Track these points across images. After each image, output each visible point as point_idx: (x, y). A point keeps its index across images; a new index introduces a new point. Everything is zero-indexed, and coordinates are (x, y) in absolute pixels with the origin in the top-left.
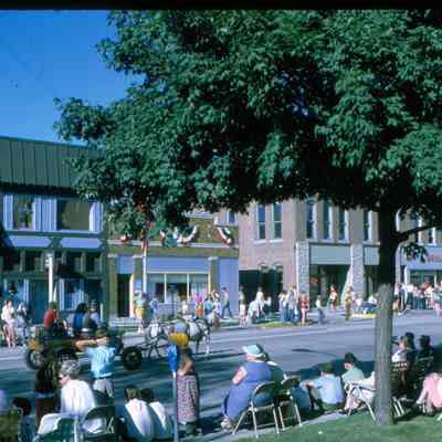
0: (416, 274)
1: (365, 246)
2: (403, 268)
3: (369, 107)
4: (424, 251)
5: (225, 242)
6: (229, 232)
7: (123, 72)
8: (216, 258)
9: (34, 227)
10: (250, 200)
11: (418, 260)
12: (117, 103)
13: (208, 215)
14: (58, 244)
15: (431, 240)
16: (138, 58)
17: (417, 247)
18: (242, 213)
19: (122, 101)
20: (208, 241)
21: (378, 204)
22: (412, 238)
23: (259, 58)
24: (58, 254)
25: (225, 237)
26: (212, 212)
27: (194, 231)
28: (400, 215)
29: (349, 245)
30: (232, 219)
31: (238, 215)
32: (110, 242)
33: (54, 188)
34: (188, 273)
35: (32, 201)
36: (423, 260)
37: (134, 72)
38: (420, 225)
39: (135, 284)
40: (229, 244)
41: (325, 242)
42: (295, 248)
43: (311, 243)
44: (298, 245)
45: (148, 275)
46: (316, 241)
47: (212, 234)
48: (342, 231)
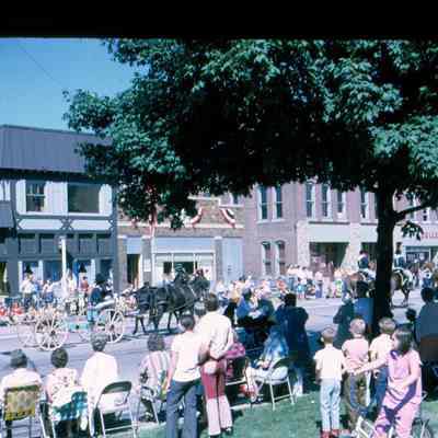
0: (412, 251)
1: (363, 224)
2: (399, 244)
3: (367, 94)
4: (420, 230)
5: (228, 222)
6: (232, 213)
7: (128, 64)
8: (220, 238)
9: (45, 211)
11: (414, 237)
12: (123, 94)
13: (213, 198)
14: (69, 226)
15: (425, 218)
16: (142, 49)
17: (413, 225)
18: (245, 196)
19: (127, 91)
20: (212, 222)
21: (376, 186)
22: (408, 216)
23: (259, 50)
24: (70, 236)
25: (229, 218)
26: (216, 195)
27: (199, 213)
28: (397, 195)
29: (348, 224)
30: (236, 202)
31: (241, 198)
32: (119, 224)
33: (64, 173)
34: (194, 252)
35: (44, 184)
36: (418, 238)
37: (138, 64)
38: (415, 205)
40: (233, 225)
41: (324, 220)
42: (295, 227)
43: (311, 223)
44: (298, 225)
45: (157, 255)
46: (316, 220)
47: (217, 215)
48: (340, 210)
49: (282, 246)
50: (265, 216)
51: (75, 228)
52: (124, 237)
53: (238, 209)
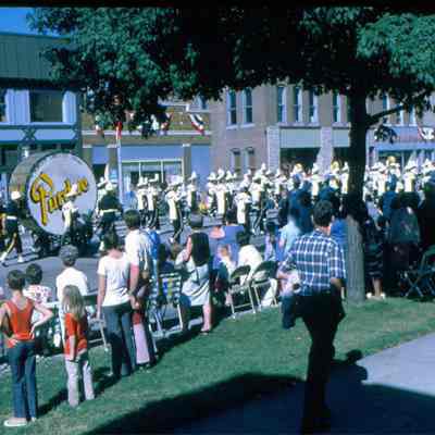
0: (384, 155)
1: (334, 128)
2: (371, 149)
4: (394, 134)
5: (197, 128)
6: (200, 119)
8: (188, 145)
9: (7, 120)
10: (223, 86)
11: (387, 141)
13: (181, 103)
14: (32, 135)
15: (398, 121)
17: (386, 129)
18: (216, 100)
20: (181, 129)
22: (381, 120)
24: (33, 147)
25: (197, 124)
26: (185, 100)
28: (371, 97)
29: (319, 128)
30: (204, 107)
31: (210, 102)
32: (84, 133)
33: (26, 80)
34: (162, 161)
35: (5, 92)
36: (392, 142)
38: (388, 108)
39: (110, 174)
40: (202, 131)
41: (295, 125)
42: (266, 132)
43: (282, 128)
44: (268, 130)
45: (123, 164)
46: (286, 125)
47: (185, 121)
48: (312, 114)
49: (252, 152)
50: (234, 121)
51: (38, 138)
52: (89, 146)
53: (207, 115)
